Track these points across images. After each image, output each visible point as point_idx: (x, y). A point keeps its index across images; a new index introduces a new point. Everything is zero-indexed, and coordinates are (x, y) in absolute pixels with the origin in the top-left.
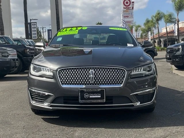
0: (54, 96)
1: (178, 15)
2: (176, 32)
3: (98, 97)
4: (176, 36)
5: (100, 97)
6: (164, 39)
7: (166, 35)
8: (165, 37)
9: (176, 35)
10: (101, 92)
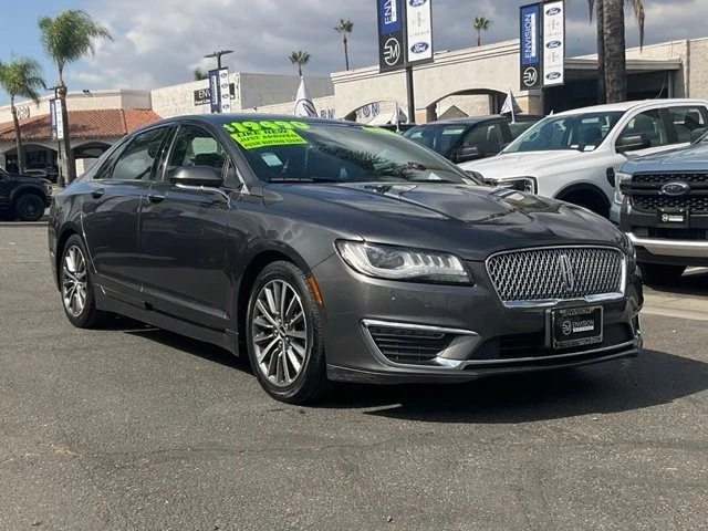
0: (480, 338)
1: (61, 71)
2: (60, 128)
3: (587, 328)
4: (59, 142)
5: (592, 328)
6: (8, 149)
7: (14, 135)
8: (8, 141)
9: (61, 136)
10: (593, 316)
